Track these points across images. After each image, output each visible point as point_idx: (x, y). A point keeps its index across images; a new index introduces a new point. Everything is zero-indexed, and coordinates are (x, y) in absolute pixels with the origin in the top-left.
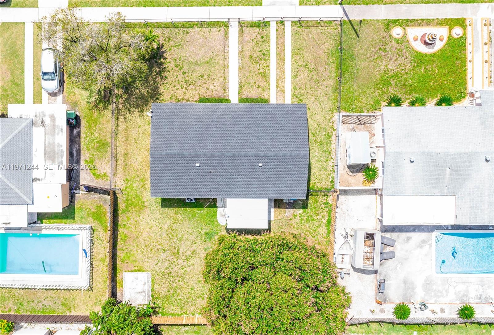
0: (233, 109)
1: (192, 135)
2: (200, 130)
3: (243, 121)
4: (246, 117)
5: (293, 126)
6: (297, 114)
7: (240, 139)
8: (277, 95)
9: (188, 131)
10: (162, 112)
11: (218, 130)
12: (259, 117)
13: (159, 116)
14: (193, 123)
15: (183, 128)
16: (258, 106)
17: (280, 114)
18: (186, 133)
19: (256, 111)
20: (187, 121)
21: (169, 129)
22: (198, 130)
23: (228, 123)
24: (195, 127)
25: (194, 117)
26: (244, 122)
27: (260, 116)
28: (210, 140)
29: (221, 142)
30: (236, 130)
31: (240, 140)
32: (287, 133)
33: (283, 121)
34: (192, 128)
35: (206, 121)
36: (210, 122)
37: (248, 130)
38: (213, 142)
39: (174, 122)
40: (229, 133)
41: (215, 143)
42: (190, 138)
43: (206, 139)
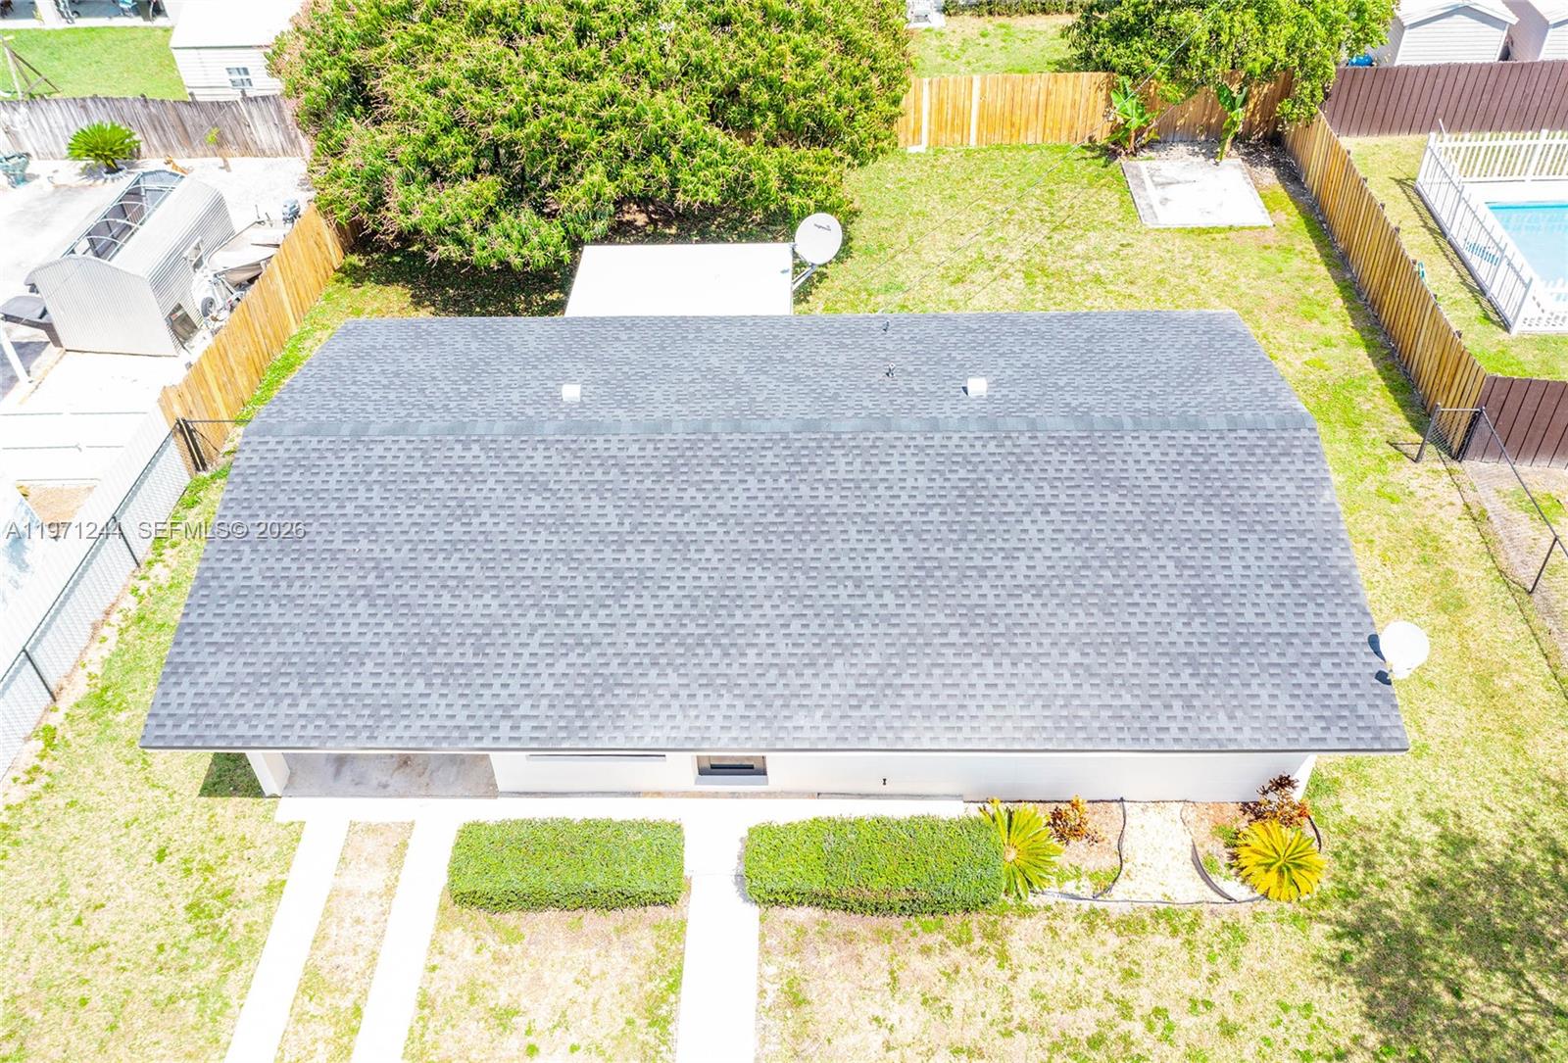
0: (723, 703)
1: (1033, 532)
2: (978, 561)
3: (659, 622)
4: (632, 648)
5: (293, 592)
6: (239, 668)
7: (686, 509)
8: (373, 958)
9: (1066, 551)
10: (1302, 679)
11: (844, 561)
12: (534, 647)
13: (1316, 646)
14: (1038, 602)
15: (1106, 573)
16: (526, 725)
17: (369, 666)
18: (1078, 542)
19: (549, 689)
20: (1082, 618)
21: (1215, 561)
22: (997, 561)
23: (767, 604)
24: (1020, 580)
25: (1034, 649)
26: (652, 611)
27: (526, 652)
28: (905, 499)
29: (822, 492)
30: (714, 563)
31: (687, 502)
32: (348, 547)
33: (355, 623)
34: (1039, 571)
35: (941, 618)
36: (909, 609)
37: (623, 564)
38: (881, 490)
39: (1182, 607)
40: (761, 545)
41: (865, 485)
42: (1046, 513)
43: (931, 507)
